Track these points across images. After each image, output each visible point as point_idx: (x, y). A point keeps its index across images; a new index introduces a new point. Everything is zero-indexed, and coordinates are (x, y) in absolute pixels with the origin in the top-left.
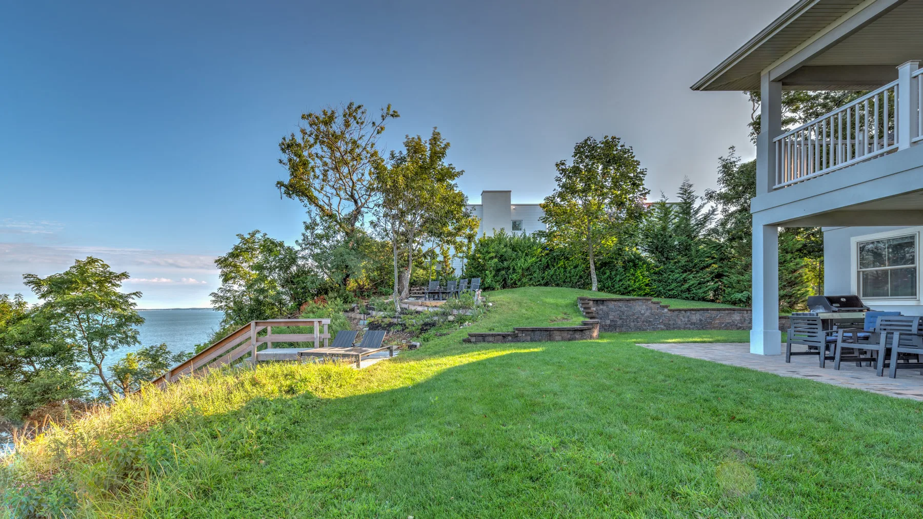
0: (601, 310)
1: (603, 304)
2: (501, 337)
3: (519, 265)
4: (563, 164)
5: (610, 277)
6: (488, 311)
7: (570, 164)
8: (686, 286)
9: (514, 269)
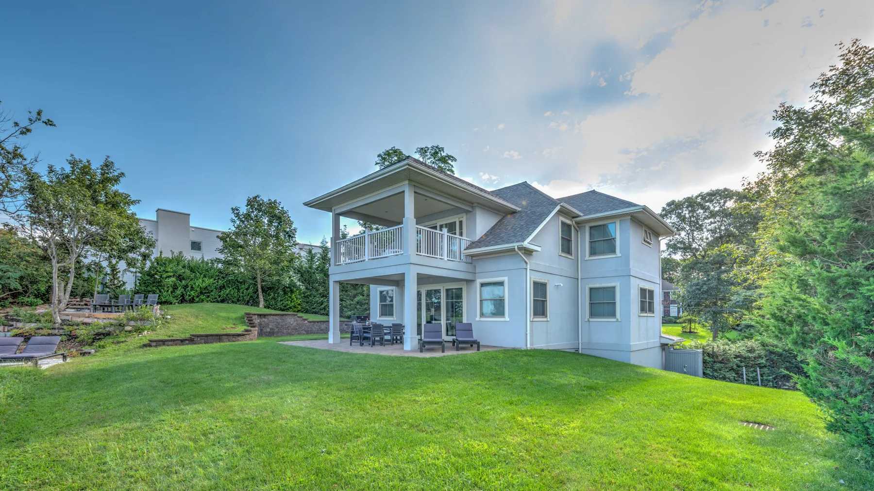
0: (263, 321)
1: (265, 317)
2: (179, 342)
3: (197, 284)
4: (237, 210)
5: (274, 298)
6: (166, 322)
7: (243, 210)
8: (323, 306)
9: (192, 287)
